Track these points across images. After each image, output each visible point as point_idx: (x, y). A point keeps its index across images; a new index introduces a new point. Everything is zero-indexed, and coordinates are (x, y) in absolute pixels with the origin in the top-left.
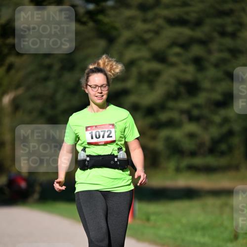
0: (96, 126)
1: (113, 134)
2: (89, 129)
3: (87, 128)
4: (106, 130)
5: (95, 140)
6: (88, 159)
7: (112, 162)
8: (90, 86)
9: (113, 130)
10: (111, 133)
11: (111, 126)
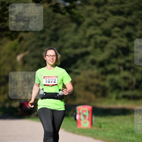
0: (49, 77)
1: (56, 81)
2: (45, 78)
3: (44, 77)
4: (53, 79)
5: (47, 83)
6: (44, 94)
7: (56, 97)
8: (47, 55)
9: (57, 79)
10: (55, 80)
11: (56, 77)
